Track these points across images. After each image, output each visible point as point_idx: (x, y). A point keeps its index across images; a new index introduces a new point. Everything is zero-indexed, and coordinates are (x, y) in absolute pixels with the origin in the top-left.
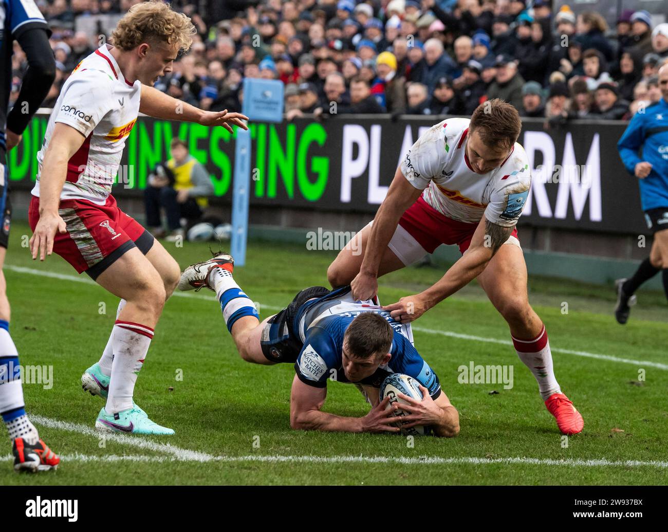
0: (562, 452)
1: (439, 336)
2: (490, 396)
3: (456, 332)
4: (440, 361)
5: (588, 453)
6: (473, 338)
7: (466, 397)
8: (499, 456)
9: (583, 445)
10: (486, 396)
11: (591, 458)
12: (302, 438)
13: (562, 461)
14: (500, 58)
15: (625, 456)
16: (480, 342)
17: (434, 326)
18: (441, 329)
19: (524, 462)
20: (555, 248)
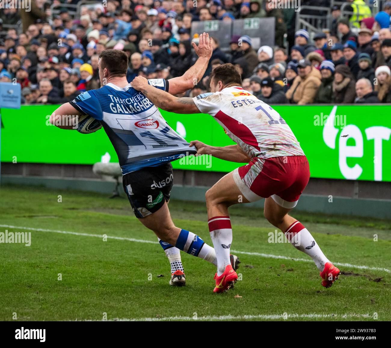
0: (204, 312)
1: (126, 241)
2: (158, 278)
3: (137, 238)
4: (126, 257)
5: (220, 312)
6: (147, 242)
7: (143, 279)
8: (165, 316)
9: (217, 306)
10: (156, 279)
11: (222, 315)
12: (38, 310)
13: (204, 317)
14: (159, 66)
15: (243, 313)
16: (152, 244)
17: (123, 235)
18: (127, 237)
19: (180, 319)
20: (197, 184)
